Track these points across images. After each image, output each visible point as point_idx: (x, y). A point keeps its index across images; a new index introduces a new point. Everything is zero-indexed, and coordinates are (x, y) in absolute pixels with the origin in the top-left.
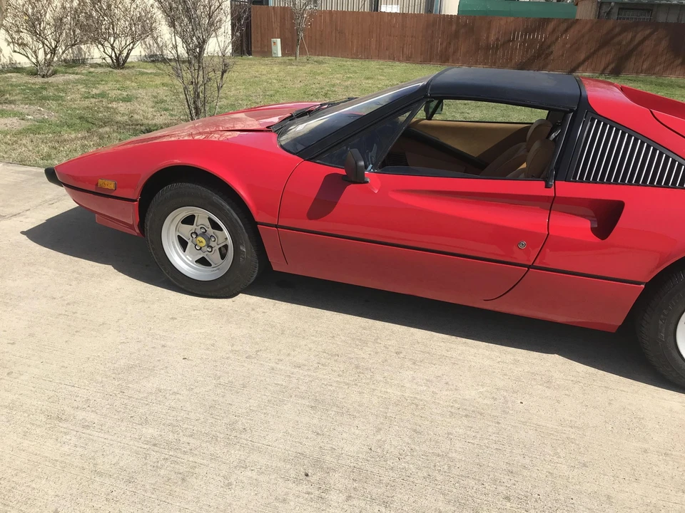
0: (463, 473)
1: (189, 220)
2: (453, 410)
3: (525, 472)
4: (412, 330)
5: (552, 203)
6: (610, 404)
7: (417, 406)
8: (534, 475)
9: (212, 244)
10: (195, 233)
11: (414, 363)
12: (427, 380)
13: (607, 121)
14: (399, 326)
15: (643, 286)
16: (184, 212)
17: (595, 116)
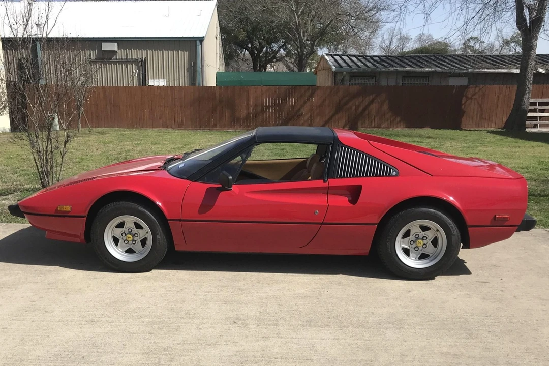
1: (121, 225)
2: (295, 297)
3: (335, 311)
5: (328, 191)
6: (370, 287)
7: (277, 298)
8: (339, 311)
9: (136, 239)
10: (124, 233)
11: (269, 285)
12: (278, 290)
13: (349, 147)
15: (376, 226)
16: (117, 220)
17: (343, 145)
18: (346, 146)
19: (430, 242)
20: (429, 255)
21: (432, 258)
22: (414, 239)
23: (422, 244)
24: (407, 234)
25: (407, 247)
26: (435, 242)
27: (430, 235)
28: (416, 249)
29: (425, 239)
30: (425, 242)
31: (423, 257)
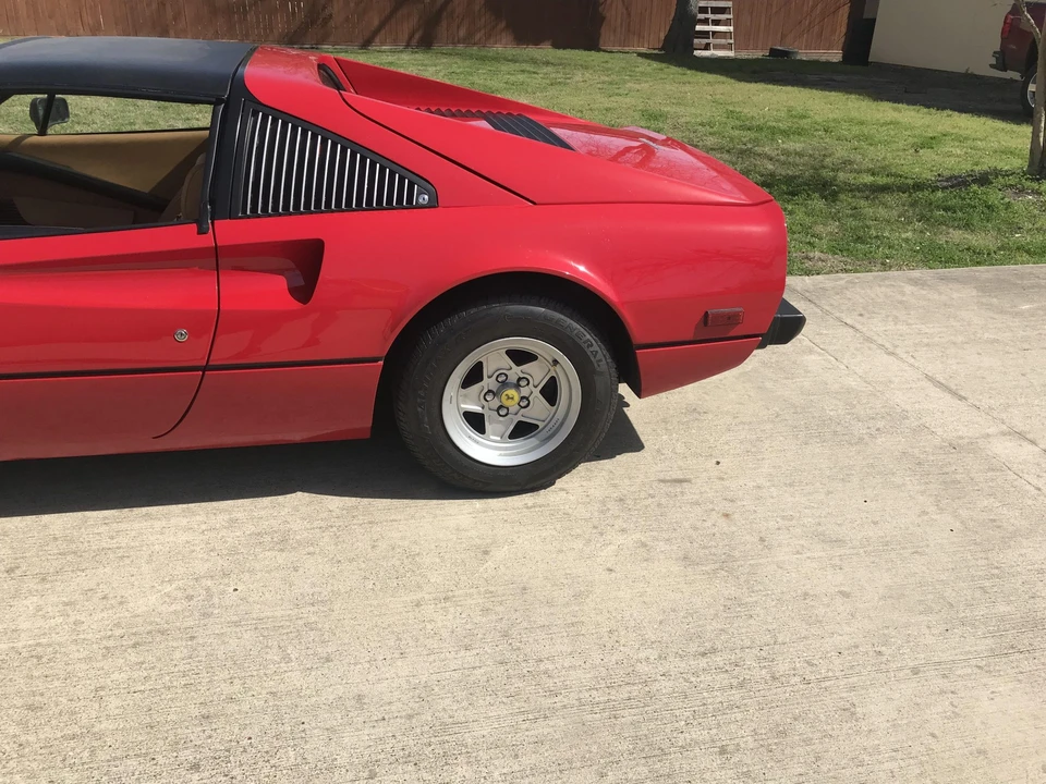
0: (119, 753)
2: (111, 643)
3: (232, 708)
4: (46, 518)
6: (374, 547)
7: (39, 658)
8: (245, 707)
11: (43, 579)
12: (66, 604)
13: (277, 114)
14: (19, 518)
15: (381, 363)
17: (259, 107)
18: (269, 110)
19: (537, 392)
20: (537, 426)
21: (544, 434)
22: (494, 385)
23: (517, 399)
24: (474, 376)
25: (476, 408)
26: (550, 392)
27: (537, 372)
28: (503, 412)
29: (523, 383)
30: (525, 391)
31: (522, 430)
